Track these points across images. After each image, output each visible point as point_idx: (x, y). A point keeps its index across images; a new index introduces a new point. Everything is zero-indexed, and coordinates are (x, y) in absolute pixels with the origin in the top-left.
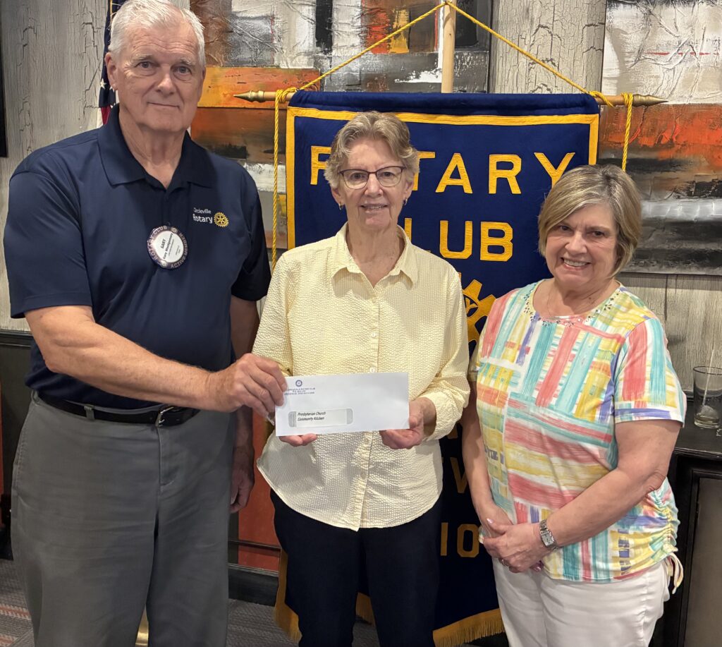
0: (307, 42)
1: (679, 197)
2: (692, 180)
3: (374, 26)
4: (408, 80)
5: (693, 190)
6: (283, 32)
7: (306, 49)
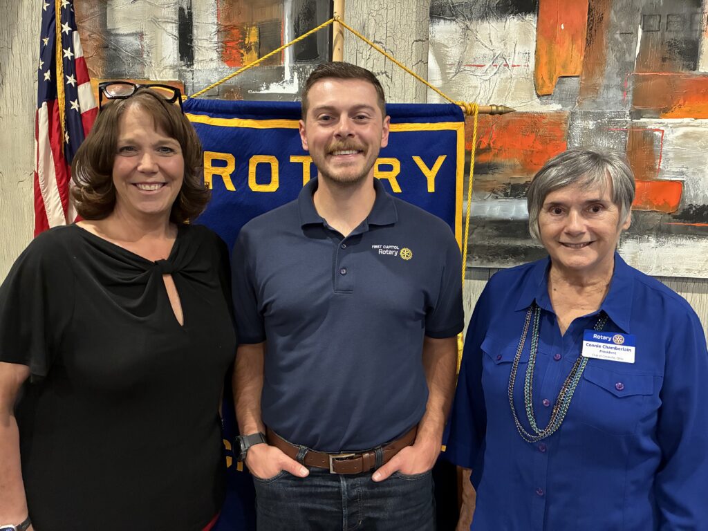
0: (172, 57)
1: (497, 198)
2: (508, 182)
3: (229, 41)
4: (260, 91)
5: (509, 191)
6: (150, 47)
7: (171, 63)
